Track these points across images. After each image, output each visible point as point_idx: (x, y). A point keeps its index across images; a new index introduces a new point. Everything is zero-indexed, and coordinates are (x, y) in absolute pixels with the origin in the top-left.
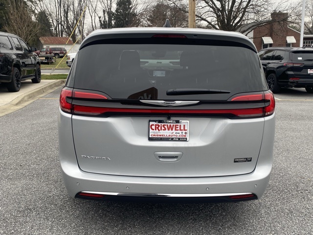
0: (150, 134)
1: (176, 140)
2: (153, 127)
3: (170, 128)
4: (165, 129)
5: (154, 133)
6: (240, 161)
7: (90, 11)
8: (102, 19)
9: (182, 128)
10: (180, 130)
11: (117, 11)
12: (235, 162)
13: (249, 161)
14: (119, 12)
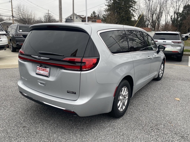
0: (37, 71)
1: (44, 76)
2: (38, 68)
3: (43, 70)
4: (41, 70)
5: (38, 71)
6: (70, 93)
7: (166, 13)
8: (173, 17)
9: (47, 71)
10: (47, 72)
11: (183, 12)
12: (68, 92)
13: (74, 94)
14: (184, 13)
